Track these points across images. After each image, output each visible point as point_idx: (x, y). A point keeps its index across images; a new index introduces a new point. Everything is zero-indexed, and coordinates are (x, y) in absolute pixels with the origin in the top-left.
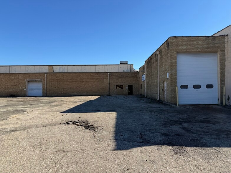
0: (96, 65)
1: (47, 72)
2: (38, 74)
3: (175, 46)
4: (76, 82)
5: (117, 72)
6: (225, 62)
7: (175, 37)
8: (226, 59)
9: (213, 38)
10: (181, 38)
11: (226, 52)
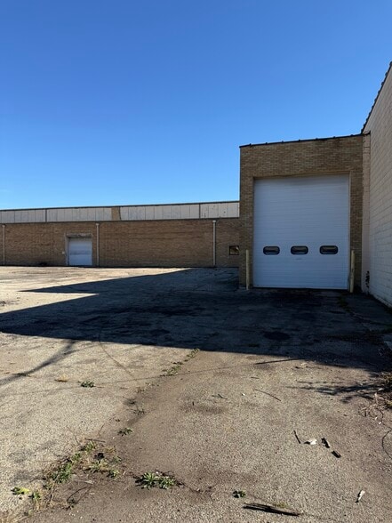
0: (200, 204)
1: (110, 219)
2: (85, 225)
3: (249, 165)
4: (151, 239)
5: (231, 218)
6: (362, 194)
7: (250, 145)
8: (365, 189)
9: (334, 143)
10: (262, 147)
11: (365, 171)
